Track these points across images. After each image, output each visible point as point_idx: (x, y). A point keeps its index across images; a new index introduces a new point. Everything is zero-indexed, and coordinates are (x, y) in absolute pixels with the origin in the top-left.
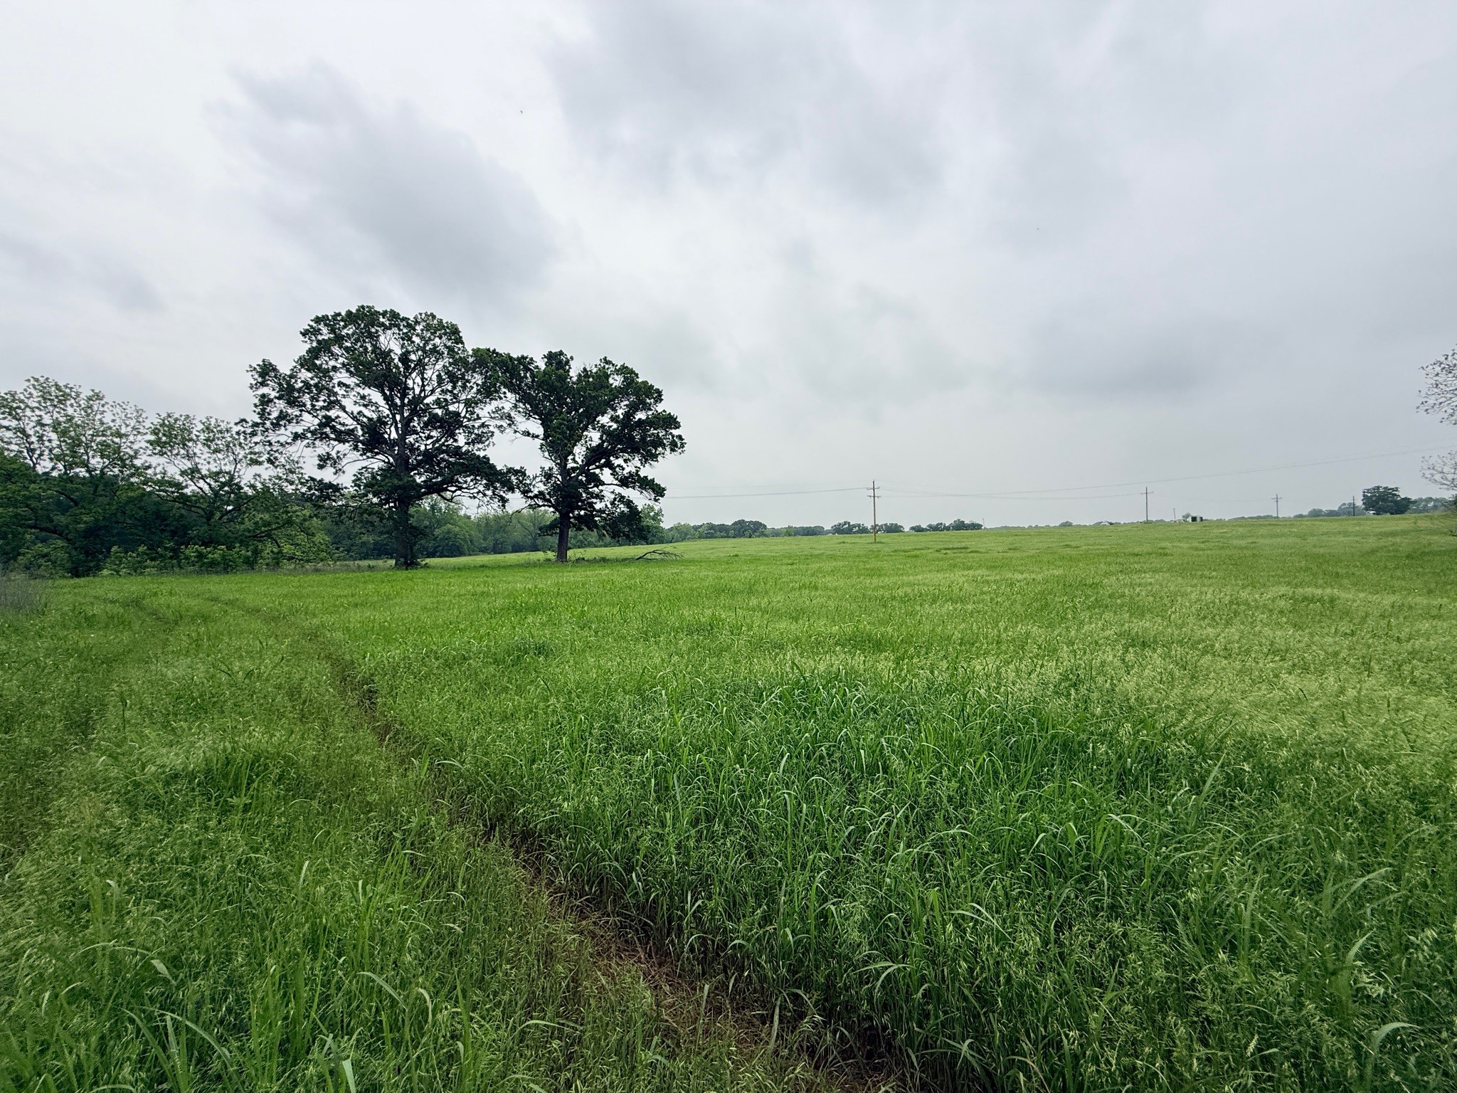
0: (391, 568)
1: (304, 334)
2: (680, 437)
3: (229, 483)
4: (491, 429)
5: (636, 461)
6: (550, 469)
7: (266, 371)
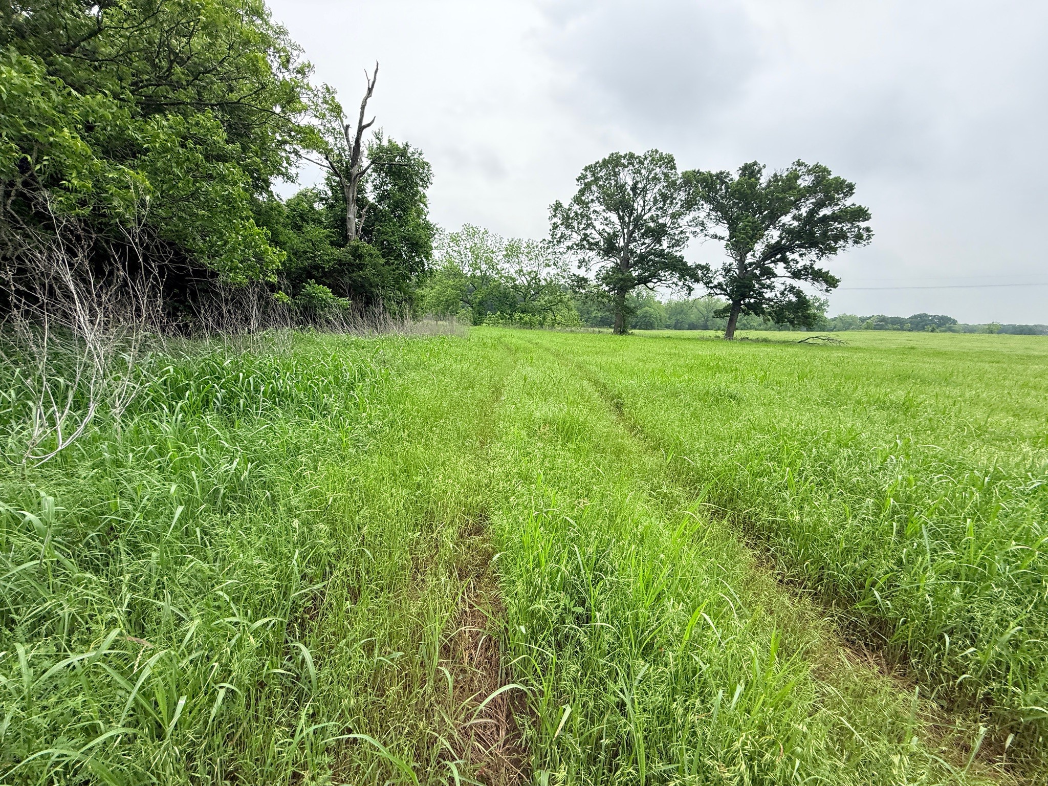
0: (611, 334)
1: (578, 180)
3: (535, 278)
4: (687, 234)
6: (730, 264)
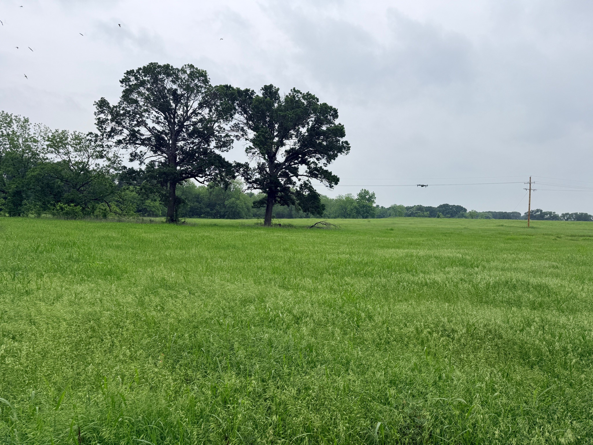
0: (162, 222)
1: (122, 82)
2: (346, 142)
3: (83, 169)
4: (232, 138)
5: (324, 161)
6: (263, 164)
7: (103, 104)
